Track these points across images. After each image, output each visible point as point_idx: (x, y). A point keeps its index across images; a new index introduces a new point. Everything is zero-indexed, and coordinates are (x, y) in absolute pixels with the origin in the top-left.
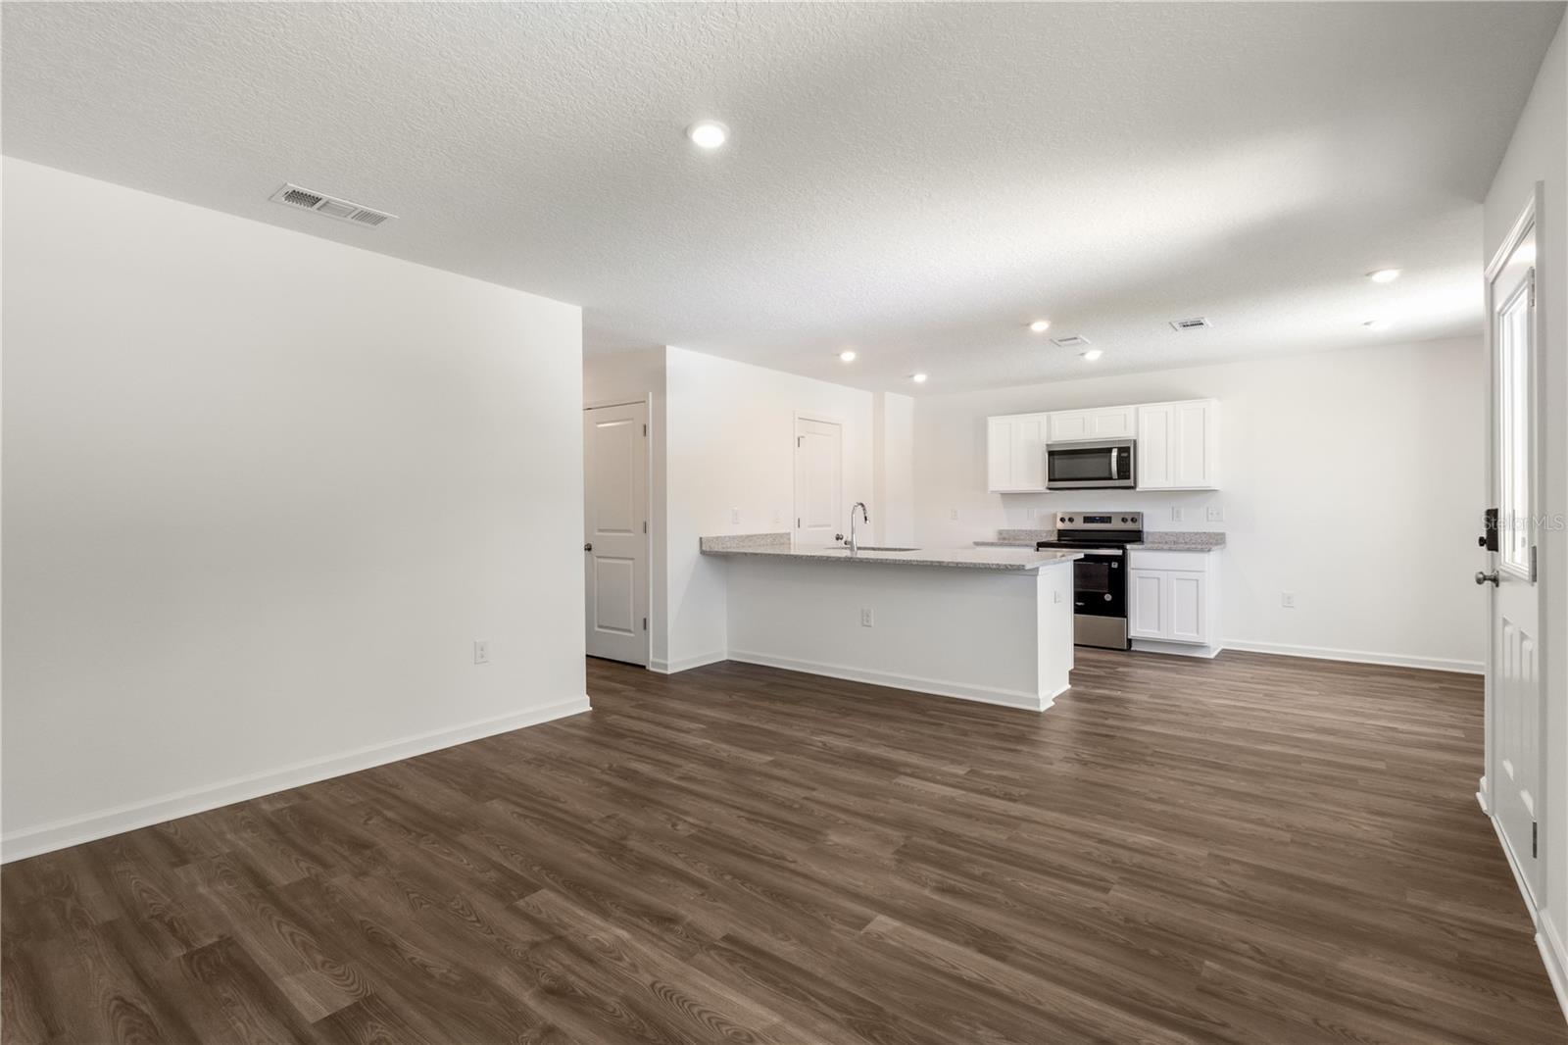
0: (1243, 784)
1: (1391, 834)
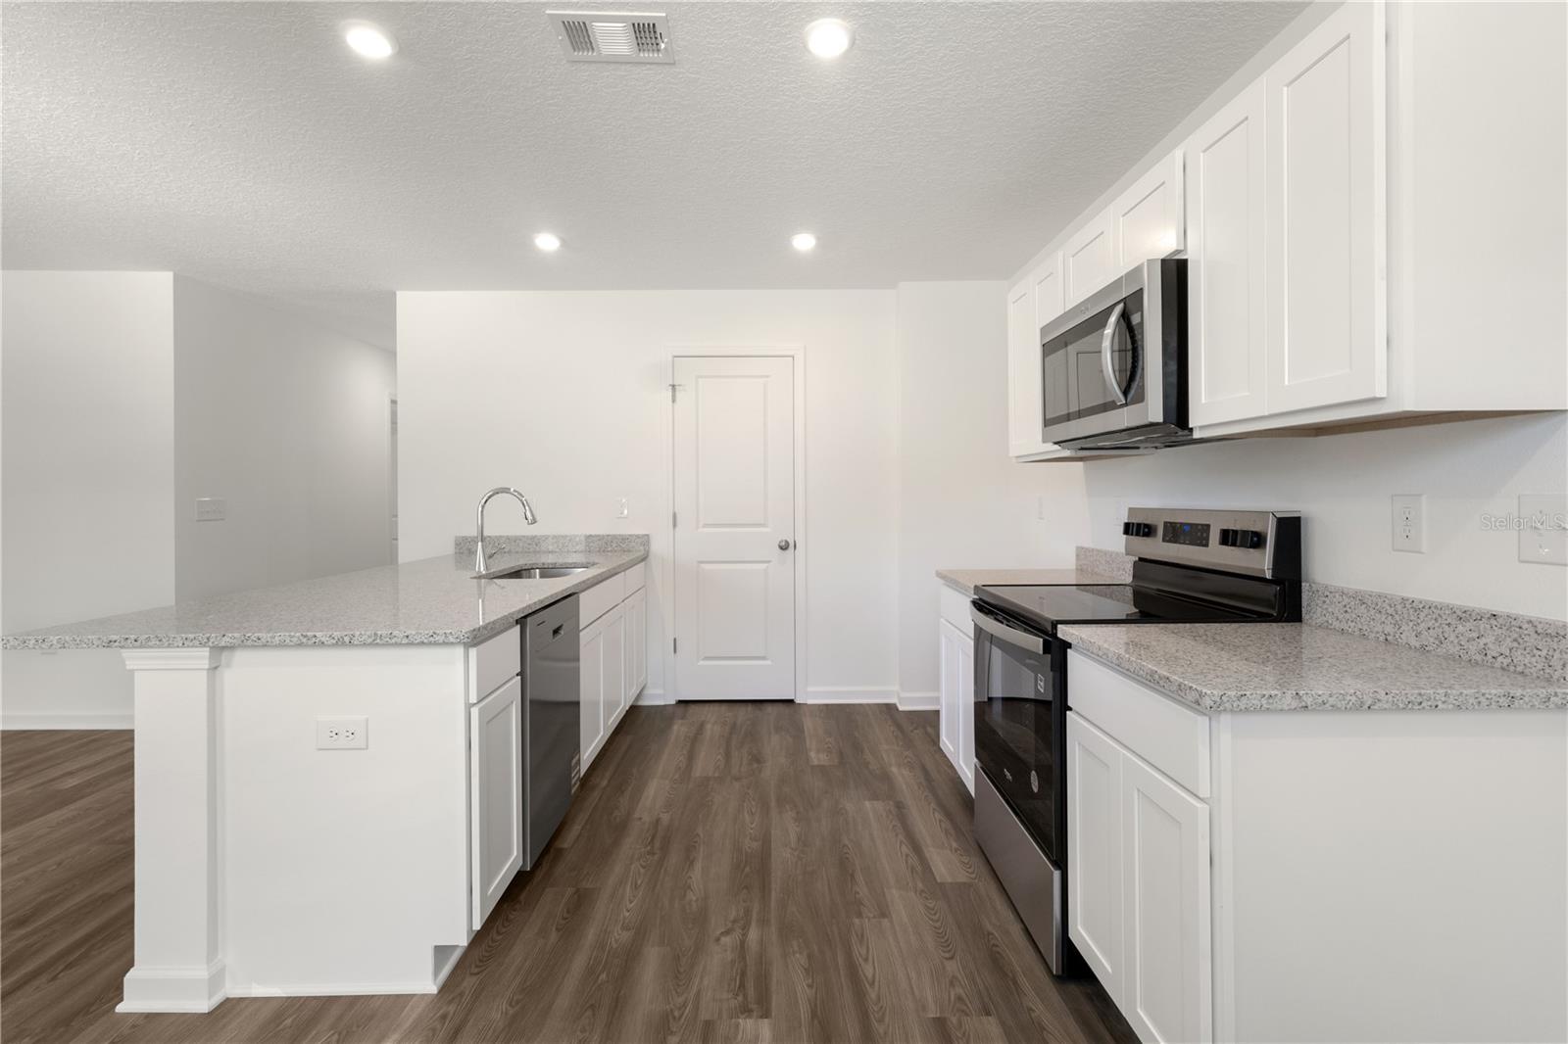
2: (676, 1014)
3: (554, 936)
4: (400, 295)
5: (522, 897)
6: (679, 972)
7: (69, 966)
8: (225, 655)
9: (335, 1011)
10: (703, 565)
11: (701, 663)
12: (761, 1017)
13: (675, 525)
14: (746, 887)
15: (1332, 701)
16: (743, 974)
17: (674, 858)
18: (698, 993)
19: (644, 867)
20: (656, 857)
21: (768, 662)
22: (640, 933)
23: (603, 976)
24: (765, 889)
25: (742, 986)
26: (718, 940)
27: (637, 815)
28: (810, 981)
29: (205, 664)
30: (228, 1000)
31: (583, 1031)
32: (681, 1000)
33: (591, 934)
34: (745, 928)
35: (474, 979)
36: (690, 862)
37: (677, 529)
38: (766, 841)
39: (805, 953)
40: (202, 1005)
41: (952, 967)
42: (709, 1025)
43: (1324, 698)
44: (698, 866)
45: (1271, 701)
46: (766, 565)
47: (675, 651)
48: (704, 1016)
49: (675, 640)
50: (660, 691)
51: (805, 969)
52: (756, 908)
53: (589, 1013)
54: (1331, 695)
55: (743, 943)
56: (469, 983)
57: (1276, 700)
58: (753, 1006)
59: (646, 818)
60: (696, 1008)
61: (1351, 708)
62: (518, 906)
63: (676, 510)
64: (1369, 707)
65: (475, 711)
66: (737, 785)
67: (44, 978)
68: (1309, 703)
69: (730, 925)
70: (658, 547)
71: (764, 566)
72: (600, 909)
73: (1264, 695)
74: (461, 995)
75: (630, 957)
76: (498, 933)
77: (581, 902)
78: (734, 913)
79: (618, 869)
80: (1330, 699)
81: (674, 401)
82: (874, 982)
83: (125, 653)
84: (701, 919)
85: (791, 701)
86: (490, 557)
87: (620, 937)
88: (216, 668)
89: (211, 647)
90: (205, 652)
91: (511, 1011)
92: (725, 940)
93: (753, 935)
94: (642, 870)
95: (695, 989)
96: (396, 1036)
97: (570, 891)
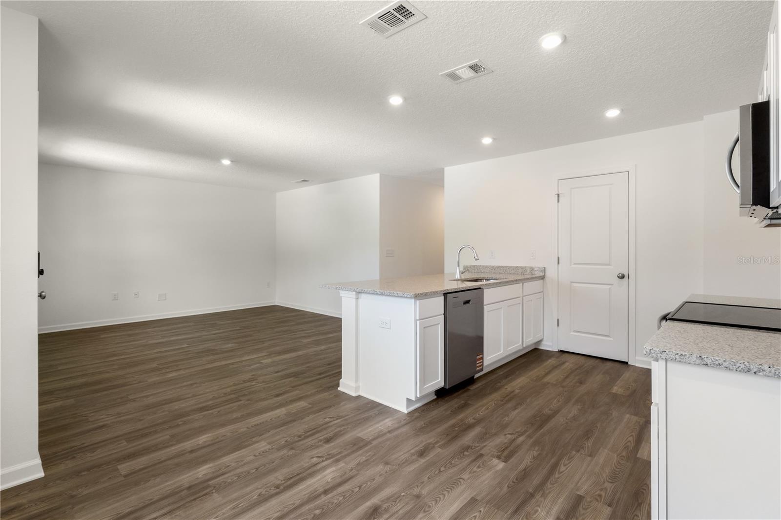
0: (177, 407)
1: (90, 419)
2: (473, 447)
3: (449, 412)
4: (446, 169)
5: (446, 399)
6: (482, 437)
7: (334, 377)
8: (360, 295)
9: (381, 407)
10: (573, 284)
11: (572, 333)
12: (503, 461)
13: (558, 263)
14: (532, 424)
15: (725, 364)
16: (507, 448)
17: (510, 405)
18: (485, 446)
19: (495, 404)
20: (502, 402)
21: (611, 339)
22: (478, 422)
23: (457, 429)
24: (541, 426)
25: (504, 450)
26: (506, 435)
27: (505, 387)
28: (532, 461)
29: (355, 297)
30: (360, 396)
31: (440, 439)
32: (478, 445)
33: (461, 416)
34: (520, 436)
35: (419, 414)
36: (515, 408)
37: (559, 265)
38: (556, 412)
39: (538, 453)
40: (354, 394)
41: (608, 485)
42: (482, 455)
43: (720, 362)
44: (517, 411)
45: (682, 357)
46: (610, 286)
47: (558, 325)
48: (482, 452)
49: (558, 320)
50: (550, 344)
51: (534, 457)
52: (530, 431)
53: (445, 435)
54: (724, 361)
55: (514, 440)
56: (417, 414)
57: (686, 357)
58: (502, 458)
59: (509, 389)
60: (481, 449)
61: (740, 371)
62: (443, 400)
63: (559, 256)
64: (755, 373)
65: (418, 322)
66: (561, 389)
67: (328, 378)
68: (709, 363)
69: (514, 432)
70: (551, 273)
71: (609, 287)
72: (469, 411)
73: (678, 354)
74: (413, 416)
75: (470, 427)
76: (433, 405)
77: (465, 406)
78: (519, 430)
79: (485, 401)
80: (724, 363)
81: (558, 202)
82: (562, 472)
83: (341, 292)
84: (504, 427)
85: (626, 363)
86: (462, 273)
87: (471, 420)
88: (358, 298)
89: (356, 292)
90: (354, 293)
91: (423, 426)
92: (509, 436)
93: (521, 439)
94: (494, 405)
95: (485, 444)
96: (391, 419)
97: (463, 402)
